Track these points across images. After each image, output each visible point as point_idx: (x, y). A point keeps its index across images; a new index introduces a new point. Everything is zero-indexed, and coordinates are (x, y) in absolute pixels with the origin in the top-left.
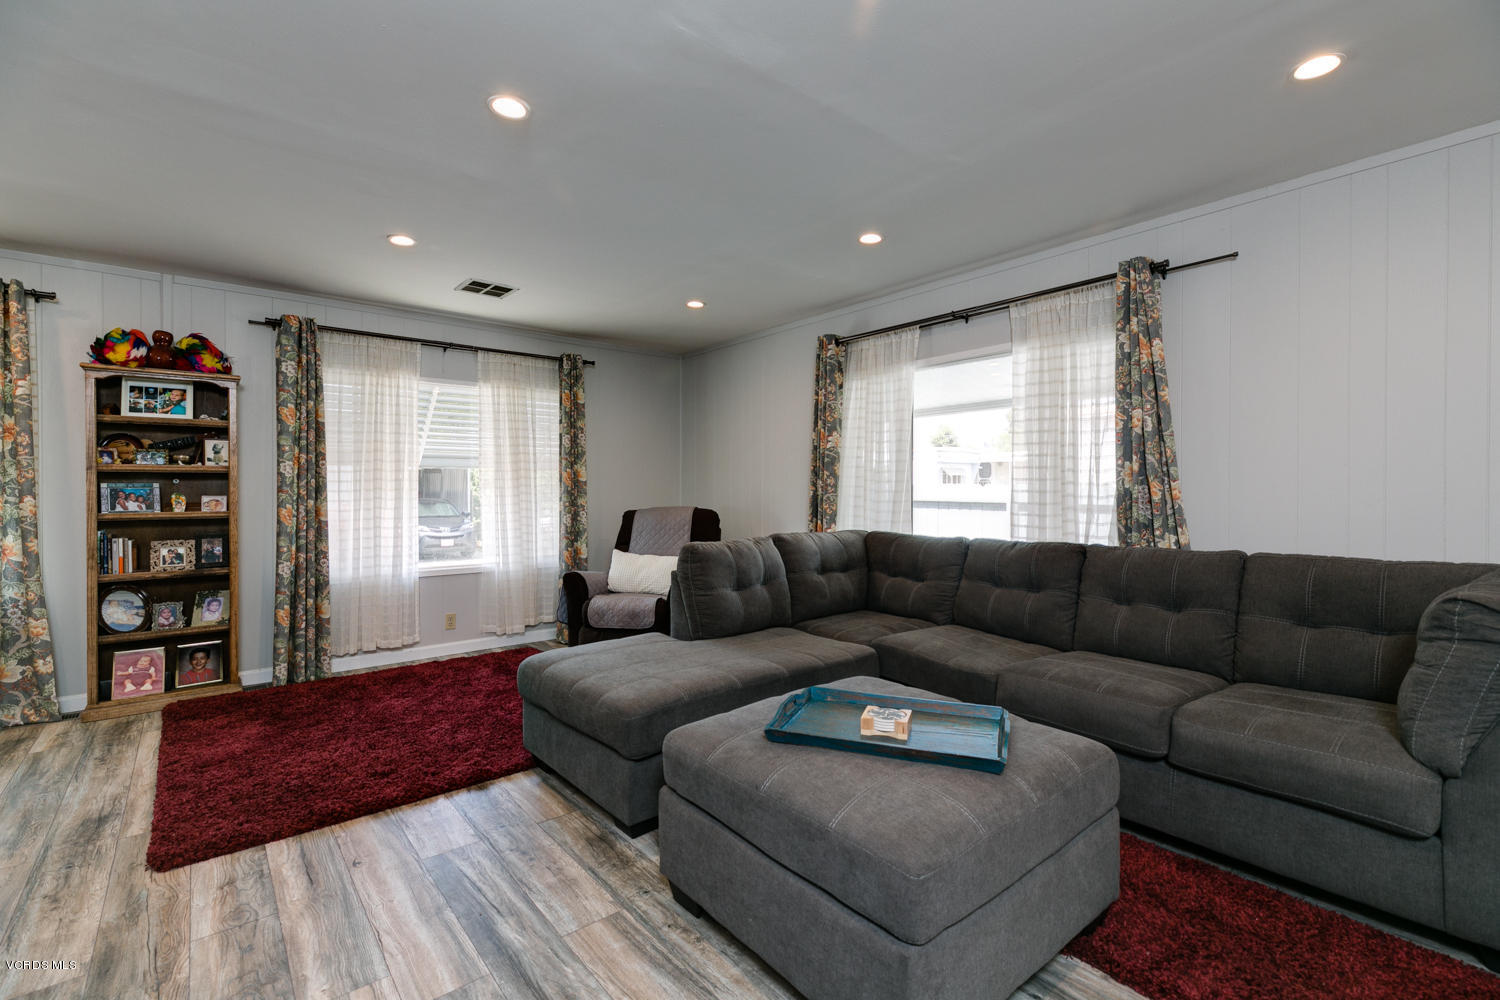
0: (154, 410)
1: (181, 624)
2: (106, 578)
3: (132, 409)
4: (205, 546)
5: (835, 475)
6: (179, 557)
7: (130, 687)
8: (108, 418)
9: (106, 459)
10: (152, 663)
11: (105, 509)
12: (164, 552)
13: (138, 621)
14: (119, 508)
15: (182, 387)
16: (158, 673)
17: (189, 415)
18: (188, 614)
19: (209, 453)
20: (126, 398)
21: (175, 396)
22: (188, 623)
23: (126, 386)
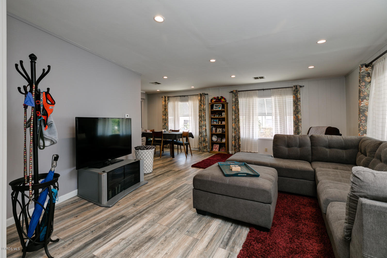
0: (217, 109)
1: (220, 141)
2: (212, 133)
3: (215, 109)
4: (223, 130)
5: (366, 117)
6: (220, 131)
7: (215, 150)
8: (212, 110)
9: (212, 116)
10: (217, 147)
11: (212, 123)
12: (218, 130)
13: (216, 140)
14: (213, 123)
15: (220, 105)
16: (218, 148)
17: (221, 109)
18: (221, 140)
19: (223, 115)
20: (214, 107)
21: (219, 106)
22: (221, 141)
23: (214, 105)
